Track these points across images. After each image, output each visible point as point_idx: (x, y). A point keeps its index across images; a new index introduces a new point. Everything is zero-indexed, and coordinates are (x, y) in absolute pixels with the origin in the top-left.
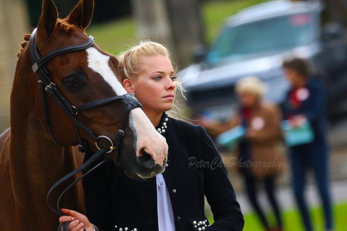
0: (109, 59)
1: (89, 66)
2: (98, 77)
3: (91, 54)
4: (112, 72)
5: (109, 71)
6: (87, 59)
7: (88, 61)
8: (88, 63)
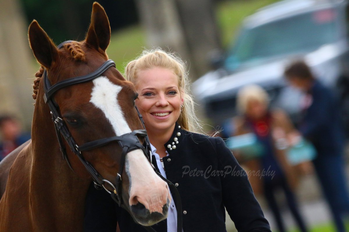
0: (120, 90)
1: (91, 101)
2: (99, 114)
3: (98, 85)
4: (119, 106)
5: (115, 106)
6: (91, 91)
7: (92, 94)
8: (91, 96)
